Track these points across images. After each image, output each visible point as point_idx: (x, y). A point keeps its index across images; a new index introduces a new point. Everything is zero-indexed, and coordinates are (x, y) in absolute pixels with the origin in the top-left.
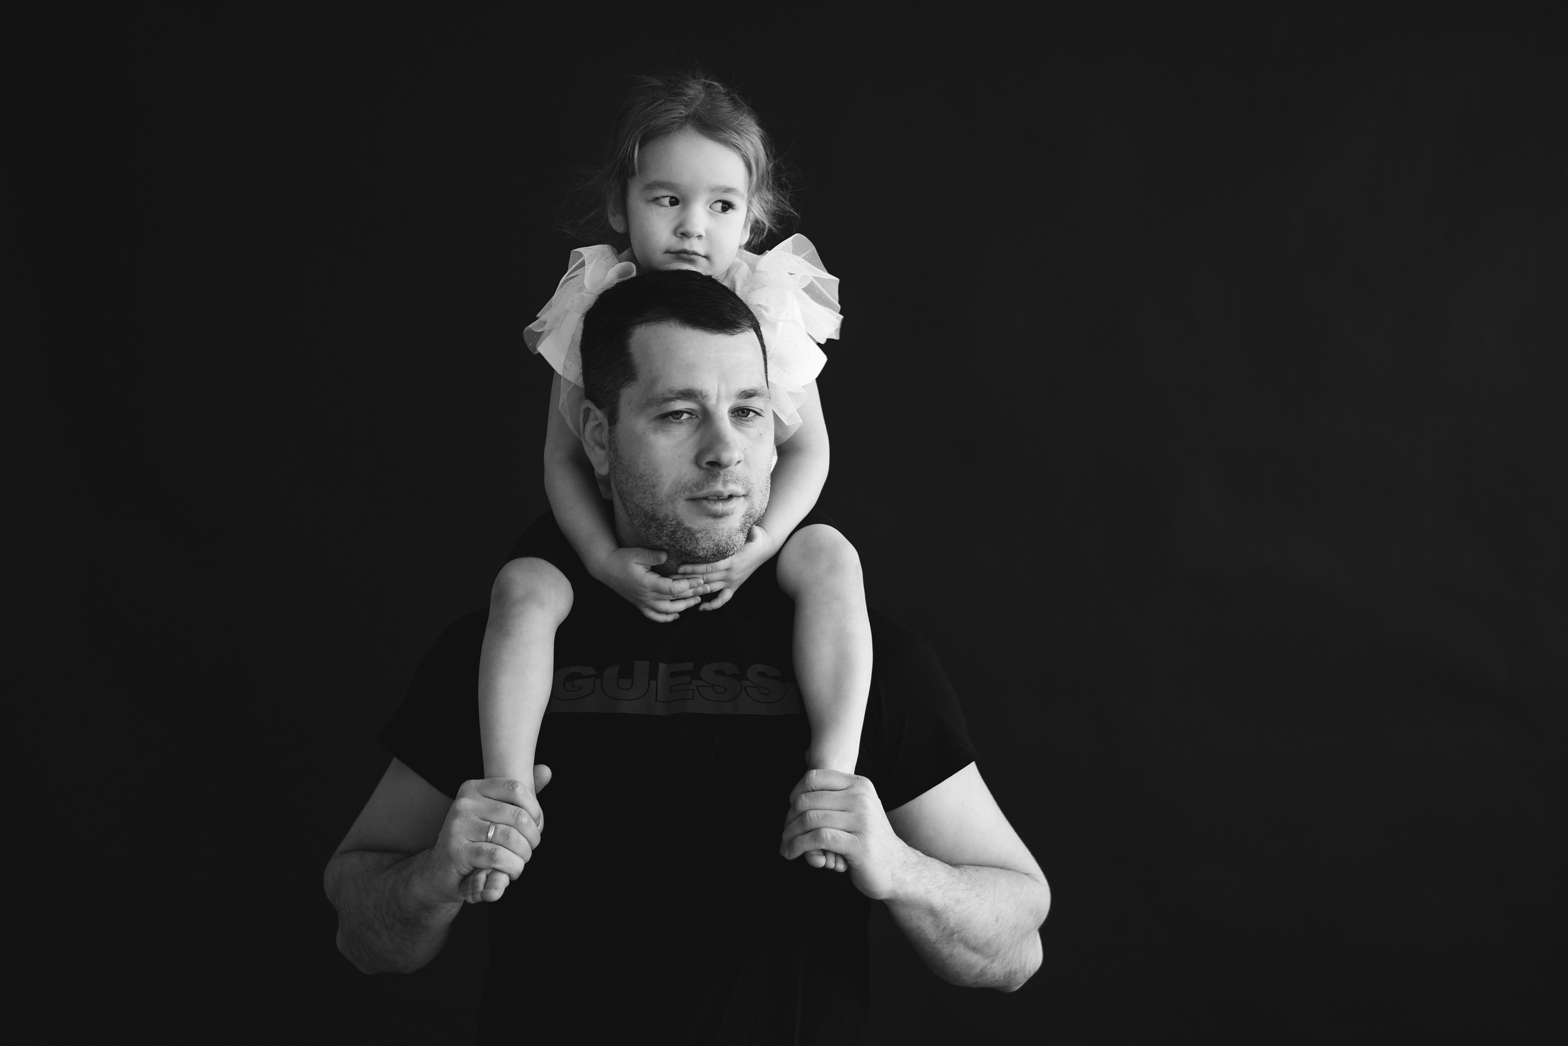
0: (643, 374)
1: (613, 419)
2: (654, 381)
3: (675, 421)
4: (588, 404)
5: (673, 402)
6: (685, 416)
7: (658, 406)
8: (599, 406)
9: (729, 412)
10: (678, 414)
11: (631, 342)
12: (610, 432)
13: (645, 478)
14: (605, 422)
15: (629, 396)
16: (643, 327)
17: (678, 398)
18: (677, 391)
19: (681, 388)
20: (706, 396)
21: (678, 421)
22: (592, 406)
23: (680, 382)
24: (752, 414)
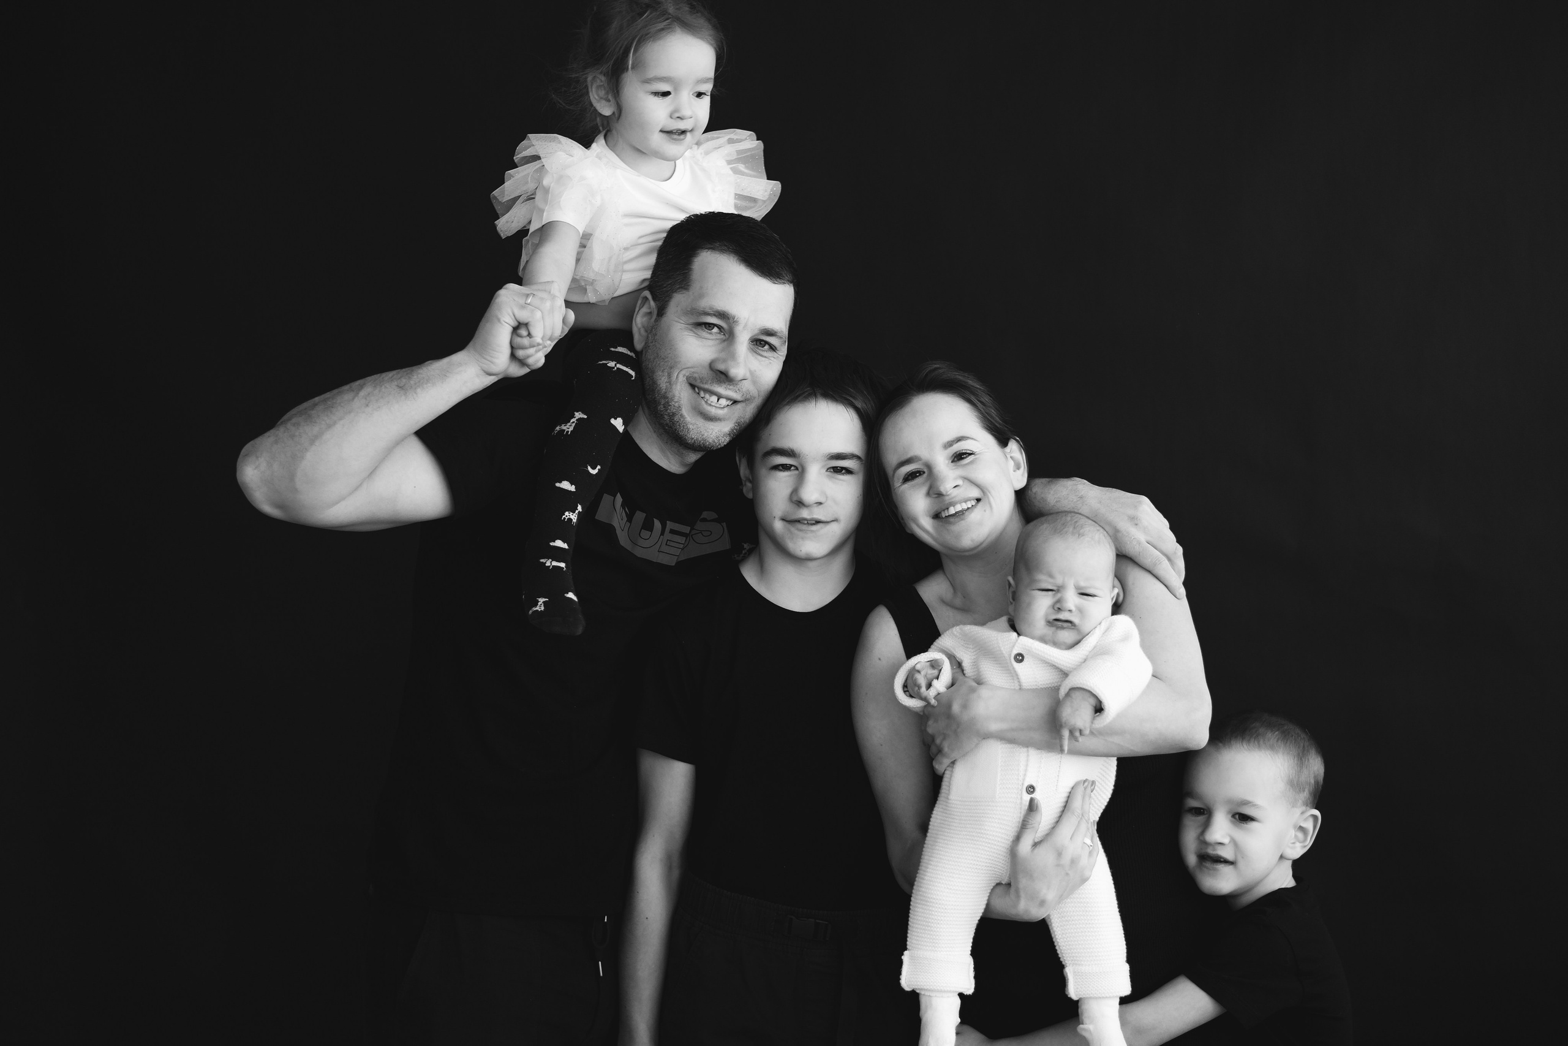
0: (695, 287)
1: (661, 312)
2: (701, 296)
3: (707, 330)
4: (647, 293)
5: (710, 317)
6: (715, 330)
7: (697, 316)
8: (654, 299)
9: (750, 339)
10: (709, 326)
11: (695, 260)
12: (656, 321)
13: (667, 360)
14: (655, 312)
15: (679, 301)
16: (709, 253)
17: (715, 315)
18: (715, 310)
19: (719, 309)
20: (737, 322)
21: (709, 331)
22: (649, 297)
23: (721, 304)
24: (767, 347)
